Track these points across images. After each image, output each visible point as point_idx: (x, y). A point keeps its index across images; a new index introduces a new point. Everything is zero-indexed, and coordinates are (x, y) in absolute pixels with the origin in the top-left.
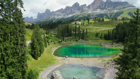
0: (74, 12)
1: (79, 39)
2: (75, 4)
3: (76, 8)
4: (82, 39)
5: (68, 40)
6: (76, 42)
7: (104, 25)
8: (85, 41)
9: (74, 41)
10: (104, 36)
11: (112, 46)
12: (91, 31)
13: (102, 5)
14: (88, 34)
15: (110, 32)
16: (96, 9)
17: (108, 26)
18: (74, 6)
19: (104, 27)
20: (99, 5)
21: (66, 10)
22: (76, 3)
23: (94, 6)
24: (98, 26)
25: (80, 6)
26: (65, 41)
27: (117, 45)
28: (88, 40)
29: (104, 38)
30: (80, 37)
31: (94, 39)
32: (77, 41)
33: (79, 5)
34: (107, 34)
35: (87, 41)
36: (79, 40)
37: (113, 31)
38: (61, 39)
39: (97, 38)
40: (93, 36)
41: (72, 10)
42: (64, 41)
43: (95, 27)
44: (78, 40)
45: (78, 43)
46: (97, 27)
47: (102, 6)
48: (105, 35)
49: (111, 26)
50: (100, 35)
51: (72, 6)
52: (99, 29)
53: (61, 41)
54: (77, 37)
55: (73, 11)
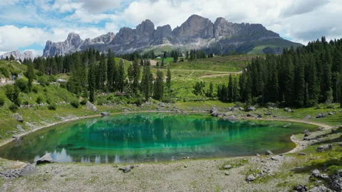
0: (141, 41)
1: (147, 97)
2: (143, 22)
3: (147, 34)
4: (154, 98)
5: (109, 99)
6: (136, 107)
7: (216, 66)
8: (163, 104)
9: (128, 103)
10: (218, 92)
11: (249, 115)
12: (182, 79)
13: (207, 28)
14: (173, 87)
15: (233, 80)
16: (194, 37)
17: (225, 67)
18: (142, 29)
19: (215, 69)
20: (199, 28)
21: (122, 36)
22: (147, 20)
23: (188, 30)
24: (199, 68)
25: (156, 28)
26: (100, 104)
27: (261, 111)
28: (173, 102)
29: (218, 96)
30: (149, 94)
31: (190, 101)
32: (138, 104)
33: (153, 26)
34: (227, 85)
35: (169, 105)
36: (147, 100)
37: (242, 78)
38: (85, 96)
39: (199, 97)
40: (188, 92)
41: (135, 38)
42: (96, 102)
43: (193, 71)
44: (145, 101)
45: (143, 109)
46: (199, 71)
47: (206, 32)
48: (221, 88)
49: (235, 68)
50: (207, 88)
51: (137, 27)
52: (203, 74)
53: (83, 103)
54: (139, 92)
55: (138, 39)
